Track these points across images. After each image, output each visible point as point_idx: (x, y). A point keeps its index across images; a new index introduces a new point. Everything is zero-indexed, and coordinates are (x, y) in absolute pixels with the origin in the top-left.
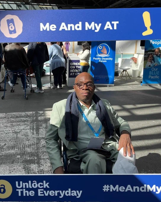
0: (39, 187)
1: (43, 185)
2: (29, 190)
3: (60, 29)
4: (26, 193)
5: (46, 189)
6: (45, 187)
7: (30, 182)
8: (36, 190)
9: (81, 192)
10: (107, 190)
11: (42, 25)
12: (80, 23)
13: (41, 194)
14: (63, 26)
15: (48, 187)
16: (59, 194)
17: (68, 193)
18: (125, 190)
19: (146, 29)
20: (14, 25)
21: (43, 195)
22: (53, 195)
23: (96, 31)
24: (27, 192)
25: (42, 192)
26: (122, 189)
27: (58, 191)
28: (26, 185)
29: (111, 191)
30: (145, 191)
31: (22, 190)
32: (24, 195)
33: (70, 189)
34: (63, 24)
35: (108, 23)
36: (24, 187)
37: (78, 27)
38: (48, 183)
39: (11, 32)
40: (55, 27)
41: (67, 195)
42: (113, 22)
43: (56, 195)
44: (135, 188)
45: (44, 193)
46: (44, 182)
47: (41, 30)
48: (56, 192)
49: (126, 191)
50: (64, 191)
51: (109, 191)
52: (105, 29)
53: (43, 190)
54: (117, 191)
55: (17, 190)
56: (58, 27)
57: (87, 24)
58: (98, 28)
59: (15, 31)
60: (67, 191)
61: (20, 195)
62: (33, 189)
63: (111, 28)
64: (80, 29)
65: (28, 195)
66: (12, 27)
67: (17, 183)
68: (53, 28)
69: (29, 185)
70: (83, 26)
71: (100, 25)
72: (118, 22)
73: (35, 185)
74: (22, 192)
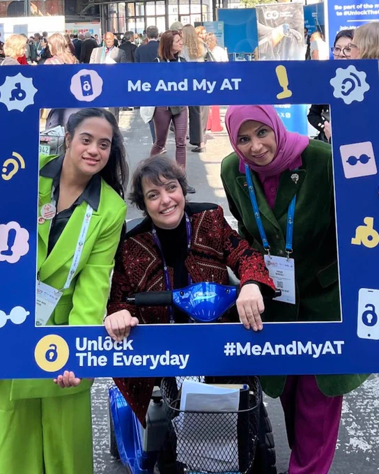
0: (116, 348)
1: (122, 345)
2: (97, 354)
3: (157, 90)
4: (92, 360)
5: (127, 353)
6: (125, 349)
7: (100, 338)
8: (109, 354)
9: (187, 356)
10: (232, 352)
11: (130, 83)
12: (186, 80)
13: (118, 361)
14: (161, 85)
15: (131, 348)
16: (149, 361)
17: (165, 360)
18: (261, 352)
19: (281, 90)
20: (90, 83)
21: (121, 364)
22: (140, 364)
23: (208, 92)
24: (95, 358)
25: (120, 359)
26: (256, 350)
27: (148, 356)
28: (93, 345)
29: (238, 354)
30: (294, 352)
31: (85, 354)
32: (89, 364)
33: (168, 352)
34: (161, 82)
35: (226, 81)
36: (90, 349)
37: (183, 86)
38: (131, 341)
39: (85, 93)
40: (149, 86)
41: (163, 363)
42: (233, 80)
43: (145, 364)
44: (277, 347)
45: (123, 361)
47: (129, 90)
48: (145, 357)
49: (264, 354)
50: (158, 356)
51: (235, 354)
52: (222, 88)
53: (121, 354)
54: (249, 354)
55: (77, 355)
56: (154, 86)
57: (195, 81)
58: (212, 88)
59: (91, 92)
60: (163, 356)
61: (81, 364)
62: (104, 353)
63: (231, 88)
64: (186, 89)
65: (95, 364)
66: (87, 87)
67: (78, 340)
68: (146, 87)
69: (98, 344)
70: (190, 85)
71: (214, 83)
72: (240, 80)
73: (109, 344)
74: (85, 359)
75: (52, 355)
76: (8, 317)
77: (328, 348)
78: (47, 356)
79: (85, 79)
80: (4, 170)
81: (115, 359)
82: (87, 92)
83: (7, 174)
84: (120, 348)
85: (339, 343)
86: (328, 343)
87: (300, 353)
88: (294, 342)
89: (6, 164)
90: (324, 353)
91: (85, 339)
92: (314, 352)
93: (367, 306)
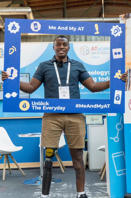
0: (44, 105)
1: (46, 104)
3: (58, 29)
4: (37, 108)
5: (47, 106)
6: (46, 105)
7: (39, 102)
8: (42, 106)
9: (65, 107)
10: (78, 107)
11: (49, 27)
12: (67, 27)
15: (48, 105)
16: (53, 108)
17: (58, 108)
19: (96, 31)
20: (37, 26)
21: (45, 109)
24: (37, 107)
26: (85, 106)
28: (37, 104)
29: (80, 107)
30: (96, 107)
33: (59, 106)
34: (59, 27)
35: (79, 28)
36: (36, 105)
37: (66, 29)
38: (48, 103)
39: (35, 29)
40: (56, 28)
41: (57, 109)
42: (82, 27)
43: (52, 109)
44: (91, 106)
45: (46, 108)
46: (47, 102)
47: (49, 29)
48: (52, 108)
49: (87, 107)
50: (56, 107)
51: (79, 107)
52: (78, 30)
53: (45, 106)
54: (83, 107)
55: (32, 106)
56: (57, 28)
57: (70, 27)
58: (75, 30)
59: (37, 29)
60: (58, 107)
61: (33, 109)
62: (40, 106)
63: (81, 30)
64: (67, 29)
67: (32, 102)
68: (55, 28)
69: (38, 104)
70: (68, 28)
71: (76, 28)
72: (84, 28)
73: (42, 103)
74: (35, 107)
75: (24, 106)
76: (11, 95)
77: (105, 106)
78: (23, 107)
79: (35, 24)
80: (10, 51)
81: (44, 108)
82: (36, 29)
83: (10, 52)
84: (45, 105)
85: (109, 105)
86: (105, 105)
87: (97, 107)
88: (96, 104)
89: (10, 49)
90: (104, 107)
91: (35, 102)
92: (101, 107)
93: (117, 95)
